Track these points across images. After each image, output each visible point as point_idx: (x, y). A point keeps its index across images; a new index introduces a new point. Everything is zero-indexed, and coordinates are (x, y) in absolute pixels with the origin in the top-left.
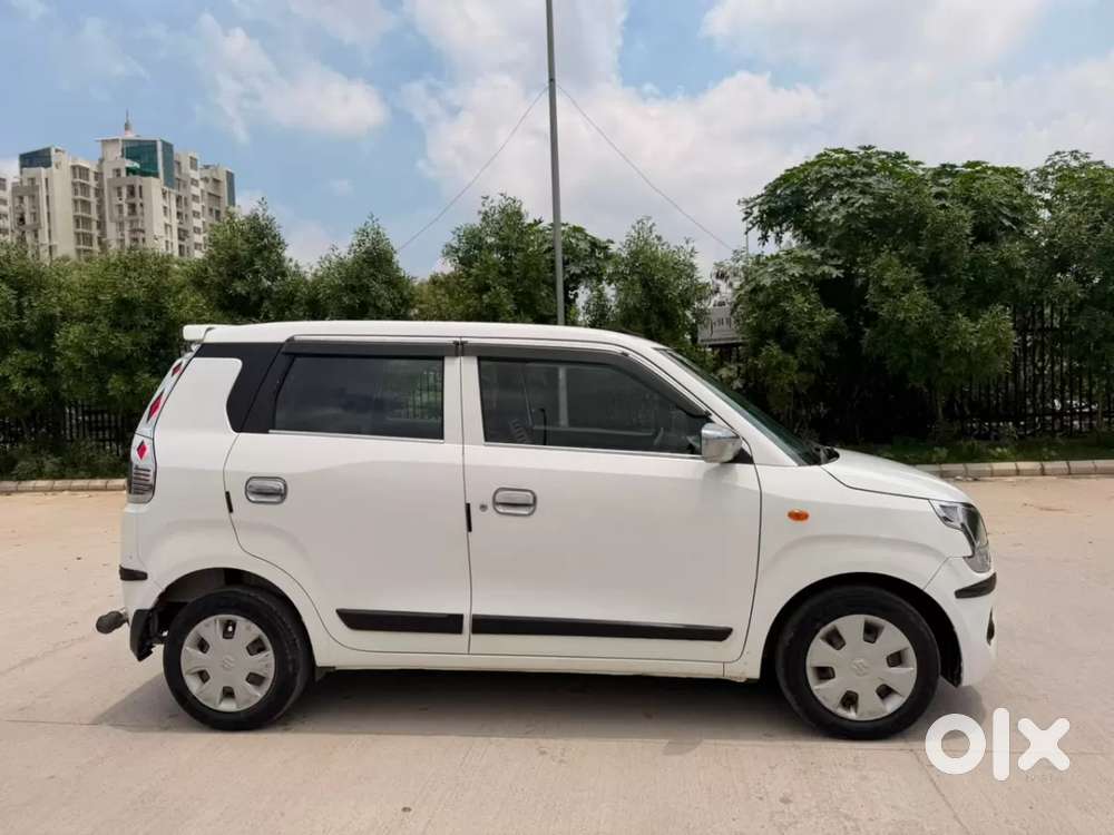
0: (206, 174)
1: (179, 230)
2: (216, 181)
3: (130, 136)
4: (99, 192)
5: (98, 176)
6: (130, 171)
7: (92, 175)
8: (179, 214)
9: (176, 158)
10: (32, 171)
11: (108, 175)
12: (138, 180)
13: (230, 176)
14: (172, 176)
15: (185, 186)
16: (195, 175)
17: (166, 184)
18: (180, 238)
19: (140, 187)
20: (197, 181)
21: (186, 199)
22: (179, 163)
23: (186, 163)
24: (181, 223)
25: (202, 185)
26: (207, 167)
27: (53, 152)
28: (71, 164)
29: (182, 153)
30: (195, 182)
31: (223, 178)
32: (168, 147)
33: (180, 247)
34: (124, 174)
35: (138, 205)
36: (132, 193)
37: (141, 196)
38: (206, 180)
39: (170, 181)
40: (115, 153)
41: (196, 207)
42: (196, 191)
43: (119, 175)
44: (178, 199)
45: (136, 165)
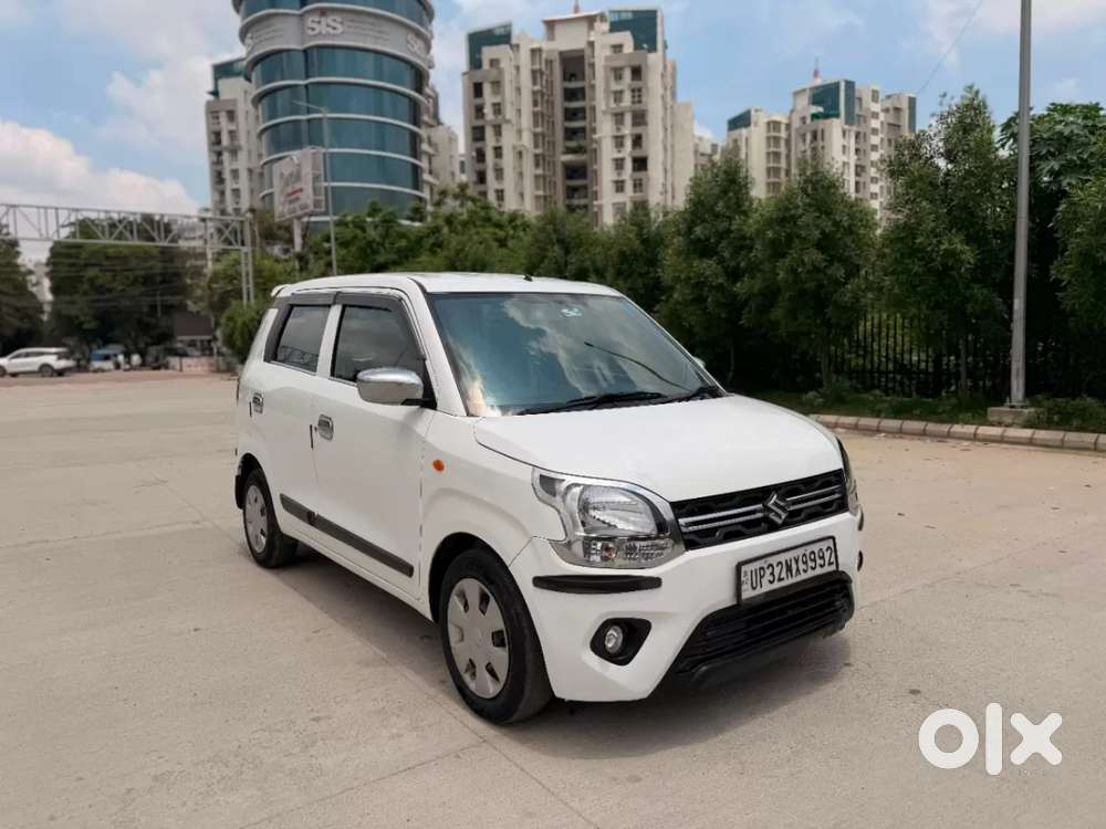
0: (888, 104)
1: (857, 166)
2: (897, 110)
3: (818, 82)
4: (788, 142)
5: (788, 126)
6: (815, 116)
7: (783, 127)
8: (857, 150)
9: (857, 94)
10: (735, 133)
11: (796, 124)
12: (821, 124)
13: (912, 102)
14: (853, 112)
15: (865, 121)
16: (876, 107)
17: (847, 123)
18: (857, 174)
19: (823, 131)
20: (877, 114)
21: (865, 134)
22: (860, 99)
23: (867, 98)
24: (859, 159)
25: (882, 116)
26: (889, 97)
27: (753, 113)
28: (766, 120)
29: (863, 88)
30: (875, 115)
31: (905, 105)
32: (850, 85)
33: (857, 183)
34: (808, 121)
35: (820, 147)
36: (815, 137)
37: (823, 139)
38: (886, 110)
39: (850, 119)
40: (804, 101)
41: (875, 140)
42: (875, 124)
43: (804, 123)
44: (857, 135)
45: (821, 109)
